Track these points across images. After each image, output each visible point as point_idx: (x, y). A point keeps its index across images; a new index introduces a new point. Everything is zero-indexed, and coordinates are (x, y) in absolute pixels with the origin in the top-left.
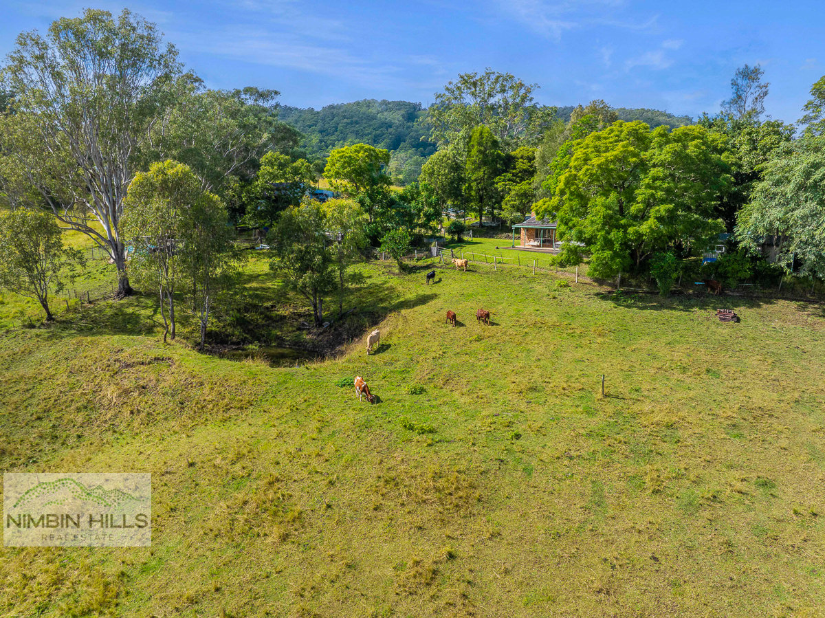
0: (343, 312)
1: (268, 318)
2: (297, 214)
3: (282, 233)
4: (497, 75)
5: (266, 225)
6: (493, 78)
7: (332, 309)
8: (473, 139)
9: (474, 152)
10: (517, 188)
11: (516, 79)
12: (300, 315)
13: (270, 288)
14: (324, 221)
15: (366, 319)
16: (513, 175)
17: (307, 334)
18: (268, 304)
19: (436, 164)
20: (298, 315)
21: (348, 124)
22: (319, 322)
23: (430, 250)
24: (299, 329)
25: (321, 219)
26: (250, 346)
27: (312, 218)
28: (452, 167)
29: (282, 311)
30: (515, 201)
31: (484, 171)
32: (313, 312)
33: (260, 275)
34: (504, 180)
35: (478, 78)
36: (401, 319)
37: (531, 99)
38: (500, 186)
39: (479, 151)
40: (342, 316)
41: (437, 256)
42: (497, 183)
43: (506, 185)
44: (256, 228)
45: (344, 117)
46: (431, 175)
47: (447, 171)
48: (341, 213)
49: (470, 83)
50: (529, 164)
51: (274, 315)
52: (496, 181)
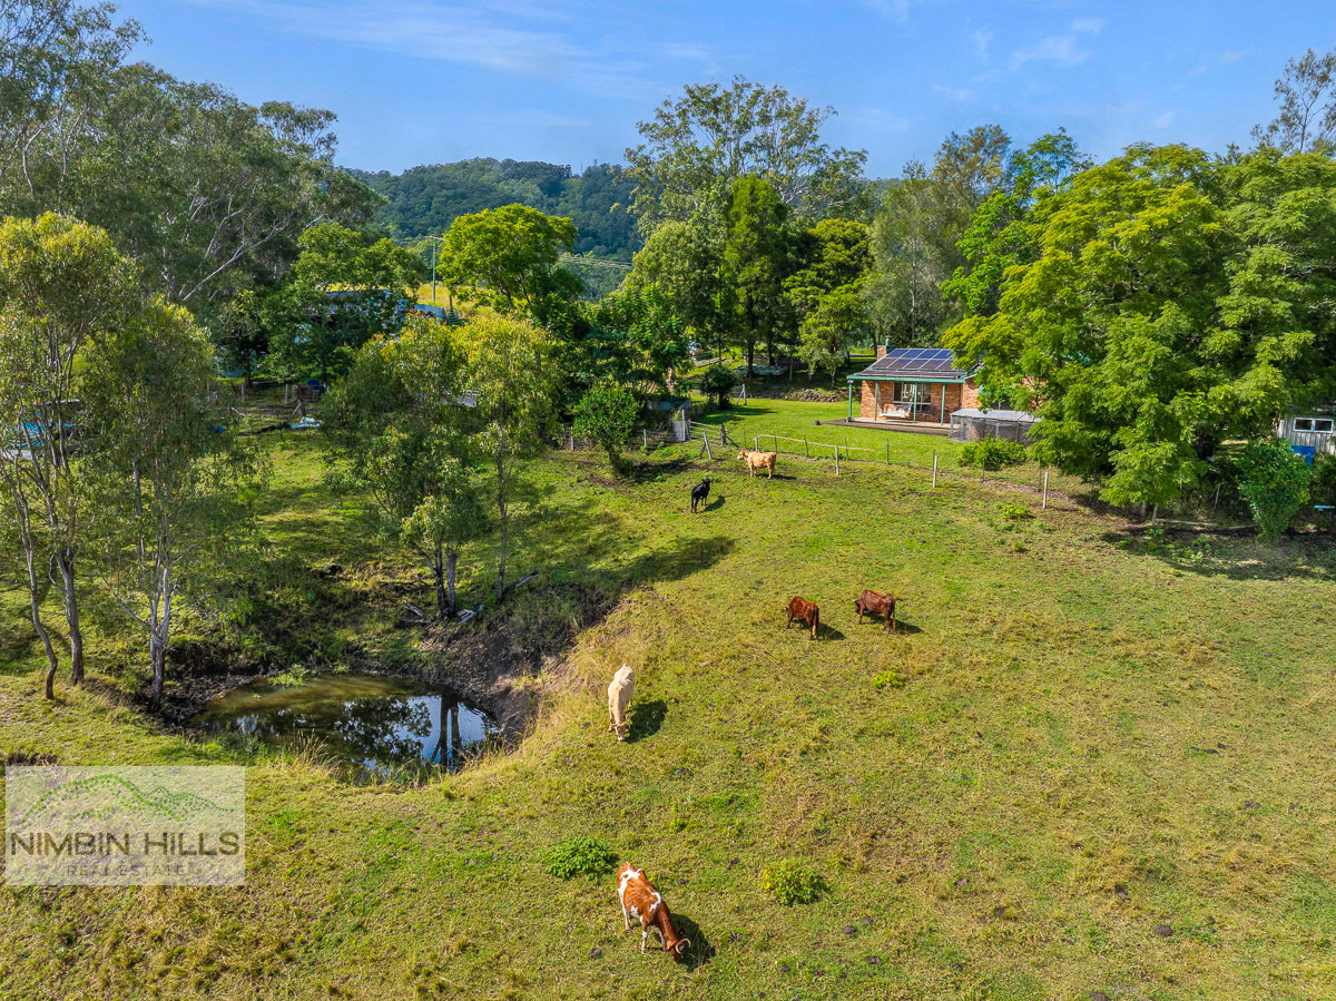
0: (507, 582)
1: (328, 599)
2: (395, 353)
3: (355, 401)
4: (756, 88)
5: (314, 374)
6: (748, 93)
7: (474, 571)
8: (736, 202)
9: (741, 227)
10: (830, 298)
11: (789, 98)
12: (401, 590)
13: (326, 523)
14: (461, 372)
15: (566, 606)
16: (819, 275)
17: (421, 639)
18: (325, 564)
19: (665, 252)
20: (397, 589)
21: (448, 198)
22: (450, 609)
23: (671, 429)
24: (401, 625)
25: (453, 366)
26: (283, 678)
27: (431, 365)
28: (696, 258)
29: (357, 581)
30: (828, 325)
31: (762, 266)
32: (429, 582)
33: (301, 491)
34: (802, 284)
35: (719, 94)
36: (663, 613)
37: (815, 138)
38: (794, 296)
39: (752, 226)
40: (504, 593)
41: (687, 439)
42: (788, 290)
43: (807, 293)
44: (290, 383)
45: (442, 186)
46: (654, 272)
47: (687, 264)
48: (503, 351)
49: (707, 104)
50: (848, 252)
51: (339, 592)
52: (786, 283)
